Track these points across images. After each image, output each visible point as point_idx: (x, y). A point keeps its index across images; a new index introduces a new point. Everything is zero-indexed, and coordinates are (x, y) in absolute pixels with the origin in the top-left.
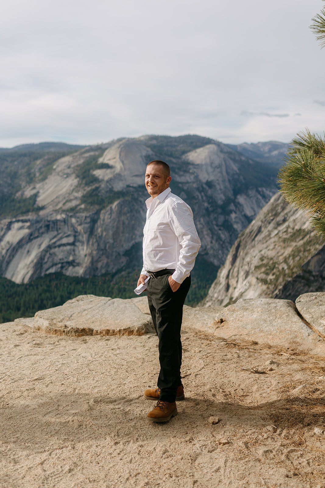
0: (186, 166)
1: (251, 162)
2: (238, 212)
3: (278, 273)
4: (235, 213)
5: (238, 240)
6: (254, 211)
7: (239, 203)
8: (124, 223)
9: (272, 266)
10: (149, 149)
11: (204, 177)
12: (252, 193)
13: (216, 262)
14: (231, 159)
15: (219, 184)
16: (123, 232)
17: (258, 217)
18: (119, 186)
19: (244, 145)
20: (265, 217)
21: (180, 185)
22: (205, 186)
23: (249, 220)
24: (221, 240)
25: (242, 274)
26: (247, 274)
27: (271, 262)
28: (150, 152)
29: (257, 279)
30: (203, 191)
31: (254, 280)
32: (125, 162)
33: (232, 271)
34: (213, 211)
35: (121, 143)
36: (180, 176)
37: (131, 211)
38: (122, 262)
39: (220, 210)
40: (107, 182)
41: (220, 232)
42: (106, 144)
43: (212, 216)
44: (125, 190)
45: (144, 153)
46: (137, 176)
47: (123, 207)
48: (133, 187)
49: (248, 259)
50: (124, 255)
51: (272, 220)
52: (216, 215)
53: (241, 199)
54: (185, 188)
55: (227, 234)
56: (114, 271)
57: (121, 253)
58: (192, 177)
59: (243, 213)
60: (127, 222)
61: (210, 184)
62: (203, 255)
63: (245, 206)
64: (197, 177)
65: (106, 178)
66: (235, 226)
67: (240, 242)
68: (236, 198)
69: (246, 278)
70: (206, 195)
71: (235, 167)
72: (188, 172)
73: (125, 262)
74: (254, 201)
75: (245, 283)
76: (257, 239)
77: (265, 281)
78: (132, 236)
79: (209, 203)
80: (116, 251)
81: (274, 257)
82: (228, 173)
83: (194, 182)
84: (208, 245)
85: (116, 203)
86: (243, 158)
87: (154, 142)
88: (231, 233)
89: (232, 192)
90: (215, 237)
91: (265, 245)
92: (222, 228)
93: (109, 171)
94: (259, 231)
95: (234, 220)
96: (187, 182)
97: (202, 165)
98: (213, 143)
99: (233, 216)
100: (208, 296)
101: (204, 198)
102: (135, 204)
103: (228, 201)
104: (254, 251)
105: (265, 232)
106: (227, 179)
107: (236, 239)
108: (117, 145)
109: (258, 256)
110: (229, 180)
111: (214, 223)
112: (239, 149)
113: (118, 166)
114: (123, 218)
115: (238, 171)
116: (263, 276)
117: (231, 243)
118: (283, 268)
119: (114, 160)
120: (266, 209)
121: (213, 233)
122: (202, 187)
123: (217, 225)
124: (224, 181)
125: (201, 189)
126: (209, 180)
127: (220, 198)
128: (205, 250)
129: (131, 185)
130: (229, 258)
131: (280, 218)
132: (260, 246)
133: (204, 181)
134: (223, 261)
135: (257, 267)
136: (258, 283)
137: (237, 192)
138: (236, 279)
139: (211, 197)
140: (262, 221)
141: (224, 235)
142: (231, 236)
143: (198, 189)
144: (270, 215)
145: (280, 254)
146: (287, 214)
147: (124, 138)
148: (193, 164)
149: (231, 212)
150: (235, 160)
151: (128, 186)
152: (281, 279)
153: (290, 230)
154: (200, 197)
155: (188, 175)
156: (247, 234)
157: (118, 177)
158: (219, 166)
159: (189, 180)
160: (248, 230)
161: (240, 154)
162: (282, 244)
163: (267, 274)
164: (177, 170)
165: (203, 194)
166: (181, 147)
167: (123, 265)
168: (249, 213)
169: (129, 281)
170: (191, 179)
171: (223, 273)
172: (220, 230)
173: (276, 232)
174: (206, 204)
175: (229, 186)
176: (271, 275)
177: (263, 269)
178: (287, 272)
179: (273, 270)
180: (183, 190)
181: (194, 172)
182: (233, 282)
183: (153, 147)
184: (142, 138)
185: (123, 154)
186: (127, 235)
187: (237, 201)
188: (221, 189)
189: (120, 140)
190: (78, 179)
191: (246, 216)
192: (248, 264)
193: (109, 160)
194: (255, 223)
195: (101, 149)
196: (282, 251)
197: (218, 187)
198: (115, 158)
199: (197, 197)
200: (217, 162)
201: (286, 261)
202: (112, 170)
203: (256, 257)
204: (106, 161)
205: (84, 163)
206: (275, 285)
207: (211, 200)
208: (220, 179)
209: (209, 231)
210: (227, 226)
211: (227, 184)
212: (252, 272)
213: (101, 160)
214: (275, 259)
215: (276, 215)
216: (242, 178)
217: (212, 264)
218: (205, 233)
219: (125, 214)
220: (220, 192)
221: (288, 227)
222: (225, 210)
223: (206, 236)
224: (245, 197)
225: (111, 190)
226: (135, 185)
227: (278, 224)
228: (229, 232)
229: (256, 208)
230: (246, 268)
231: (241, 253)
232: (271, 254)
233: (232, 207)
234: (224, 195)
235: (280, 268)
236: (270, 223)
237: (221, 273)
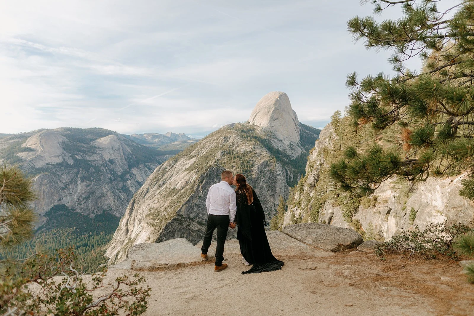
0: (93, 150)
1: (140, 146)
2: (132, 180)
3: (161, 218)
4: (130, 180)
5: (133, 198)
6: (143, 178)
7: (133, 174)
8: (44, 192)
9: (157, 214)
10: (65, 138)
11: (107, 156)
12: (142, 166)
13: (118, 215)
14: (127, 145)
15: (118, 161)
16: (43, 199)
17: (146, 182)
18: (39, 164)
19: (134, 135)
20: (151, 182)
21: (90, 162)
22: (108, 163)
23: (140, 184)
24: (121, 199)
25: (137, 221)
26: (140, 221)
27: (156, 211)
28: (66, 140)
29: (148, 223)
30: (107, 166)
31: (145, 225)
32: (45, 146)
33: (130, 219)
34: (114, 180)
35: (41, 133)
36: (89, 156)
37: (51, 182)
38: (43, 222)
39: (119, 179)
40: (30, 161)
41: (120, 193)
42: (28, 133)
43: (114, 183)
44: (44, 167)
45: (61, 140)
46: (54, 156)
47: (43, 180)
48: (51, 165)
49: (140, 211)
50: (44, 216)
51: (156, 184)
52: (117, 182)
53: (134, 171)
54: (93, 164)
55: (125, 195)
56: (36, 228)
57: (42, 215)
58: (99, 156)
59: (136, 180)
60: (47, 191)
61: (111, 161)
62: (108, 210)
63: (137, 175)
64: (102, 156)
65: (29, 159)
66: (131, 189)
67: (135, 199)
68: (130, 170)
69: (139, 224)
70: (109, 169)
71: (129, 150)
72: (96, 153)
73: (45, 221)
74: (143, 172)
75: (139, 227)
76: (146, 196)
77: (153, 225)
78: (51, 201)
79: (111, 175)
80: (37, 213)
81: (158, 207)
82: (124, 154)
83: (100, 161)
84: (111, 203)
85: (37, 177)
86: (135, 144)
87: (69, 132)
88: (128, 194)
89: (128, 166)
90: (116, 198)
91: (152, 201)
92: (121, 191)
93: (31, 153)
94: (148, 191)
95: (129, 185)
96: (95, 161)
97: (105, 148)
98: (113, 134)
99: (129, 182)
100: (113, 239)
101: (108, 171)
102: (54, 177)
103: (125, 173)
104: (144, 205)
105: (151, 192)
106: (124, 158)
107: (132, 197)
108: (38, 134)
109: (148, 208)
110: (125, 158)
111: (116, 187)
112: (131, 138)
113: (40, 149)
114: (44, 188)
115: (131, 153)
116: (151, 221)
117: (128, 201)
118: (165, 215)
119: (36, 145)
120: (151, 176)
121: (115, 195)
122: (106, 163)
123: (118, 190)
124: (121, 159)
125: (105, 165)
126: (111, 158)
127: (119, 171)
128: (109, 207)
129: (50, 163)
130: (128, 211)
131: (160, 182)
132: (148, 202)
133: (108, 159)
134: (123, 214)
135: (147, 216)
136: (149, 226)
137: (131, 166)
138: (133, 225)
139: (113, 170)
140: (149, 185)
141: (123, 196)
142: (128, 196)
143: (103, 165)
144: (154, 180)
145: (162, 205)
146: (165, 179)
147: (44, 129)
148: (98, 148)
149: (127, 179)
150: (128, 145)
151: (48, 164)
152: (163, 222)
153: (167, 190)
154: (105, 171)
155: (95, 155)
156: (139, 194)
157: (39, 157)
158: (118, 149)
159: (97, 159)
160: (140, 191)
161: (132, 141)
162: (162, 199)
163: (154, 220)
164: (86, 152)
165: (107, 168)
166: (89, 136)
167: (44, 223)
168: (140, 180)
169: (49, 235)
170: (97, 158)
171: (123, 222)
172: (120, 192)
173: (159, 191)
174: (109, 175)
175: (125, 162)
176: (157, 220)
177: (151, 217)
178: (167, 217)
179: (158, 217)
180: (92, 166)
181: (100, 153)
182: (130, 227)
183: (67, 136)
184: (59, 130)
185: (43, 141)
186: (47, 200)
187: (131, 172)
188: (120, 165)
189: (40, 131)
190: (3, 160)
191: (138, 182)
192: (141, 214)
193: (32, 145)
194: (145, 187)
195: (24, 137)
196: (163, 204)
197: (117, 163)
198: (36, 144)
199: (102, 170)
200: (116, 147)
201: (166, 210)
202: (34, 153)
203: (146, 209)
204: (28, 146)
205: (8, 147)
206: (160, 226)
207: (113, 172)
208: (119, 158)
209: (112, 194)
210: (125, 189)
211: (124, 161)
212: (144, 220)
213: (24, 145)
214: (158, 209)
215: (158, 180)
216: (134, 157)
217: (115, 216)
218: (109, 195)
219: (45, 185)
220: (119, 166)
221: (166, 188)
222: (123, 178)
223: (110, 197)
224: (137, 169)
225: (33, 167)
226: (53, 163)
227: (160, 186)
228: (126, 194)
229: (144, 177)
230: (139, 217)
231: (136, 207)
232: (156, 206)
233: (128, 176)
234: (122, 168)
235: (163, 215)
236: (154, 186)
237: (122, 222)
